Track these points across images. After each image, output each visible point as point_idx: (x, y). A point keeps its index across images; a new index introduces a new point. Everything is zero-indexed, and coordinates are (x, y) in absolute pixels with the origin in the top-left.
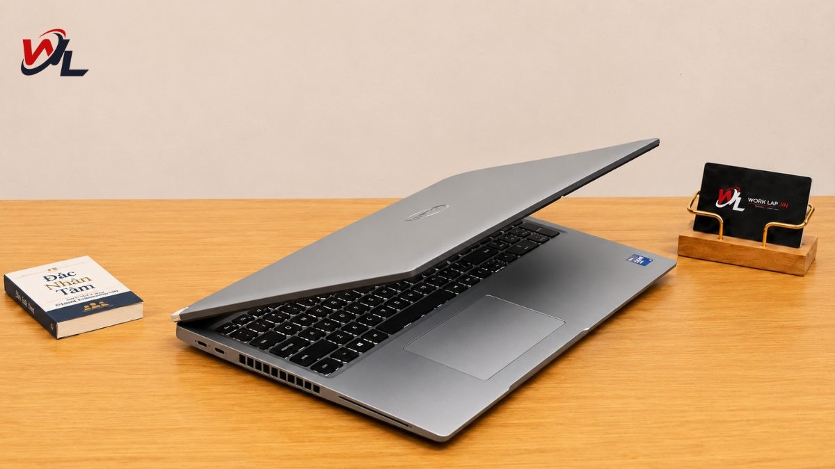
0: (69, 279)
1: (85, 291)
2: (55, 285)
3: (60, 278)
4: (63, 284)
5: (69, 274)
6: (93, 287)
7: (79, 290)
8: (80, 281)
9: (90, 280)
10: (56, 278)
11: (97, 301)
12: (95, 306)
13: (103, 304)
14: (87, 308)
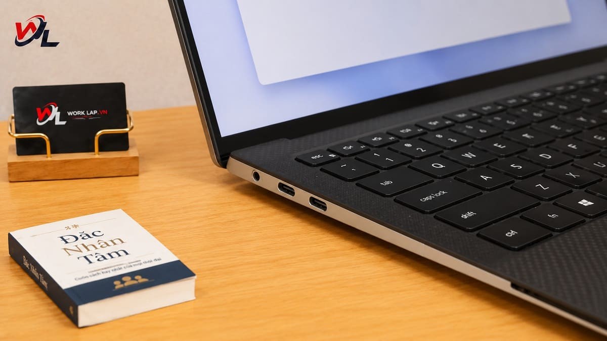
0: (94, 240)
1: (117, 260)
2: (76, 248)
3: (83, 238)
4: (86, 248)
5: (93, 234)
6: (127, 254)
7: (108, 257)
8: (110, 243)
9: (122, 242)
10: (77, 239)
11: (132, 275)
12: (129, 282)
13: (140, 279)
14: (118, 285)
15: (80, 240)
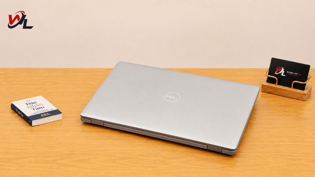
1: (42, 109)
2: (30, 106)
4: (33, 106)
5: (35, 102)
6: (44, 108)
7: (39, 108)
8: (39, 105)
9: (43, 105)
10: (30, 104)
11: (46, 113)
12: (45, 115)
13: (48, 114)
14: (42, 115)
15: (31, 104)
